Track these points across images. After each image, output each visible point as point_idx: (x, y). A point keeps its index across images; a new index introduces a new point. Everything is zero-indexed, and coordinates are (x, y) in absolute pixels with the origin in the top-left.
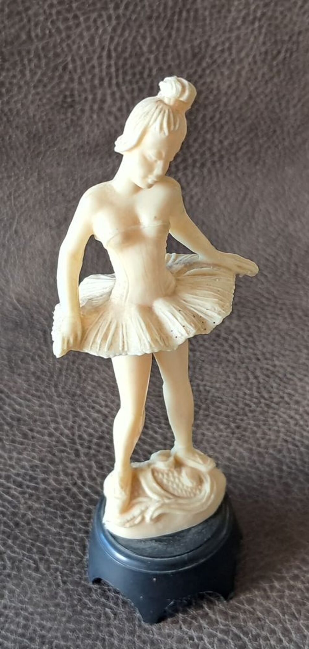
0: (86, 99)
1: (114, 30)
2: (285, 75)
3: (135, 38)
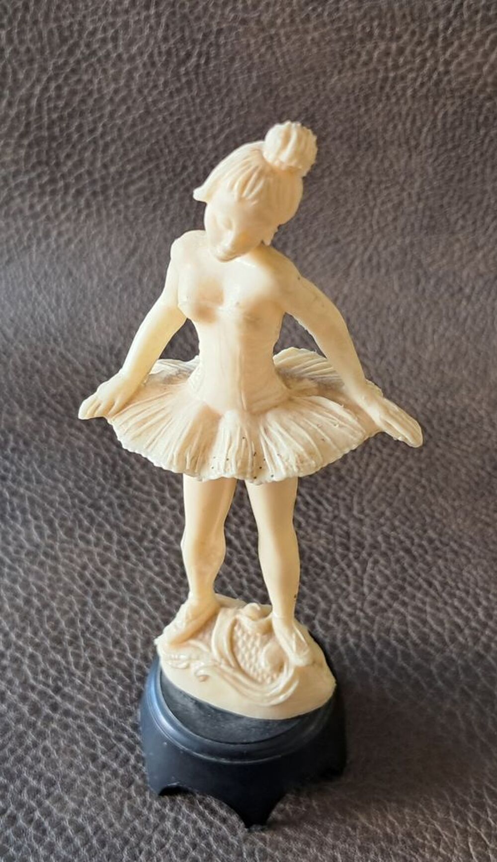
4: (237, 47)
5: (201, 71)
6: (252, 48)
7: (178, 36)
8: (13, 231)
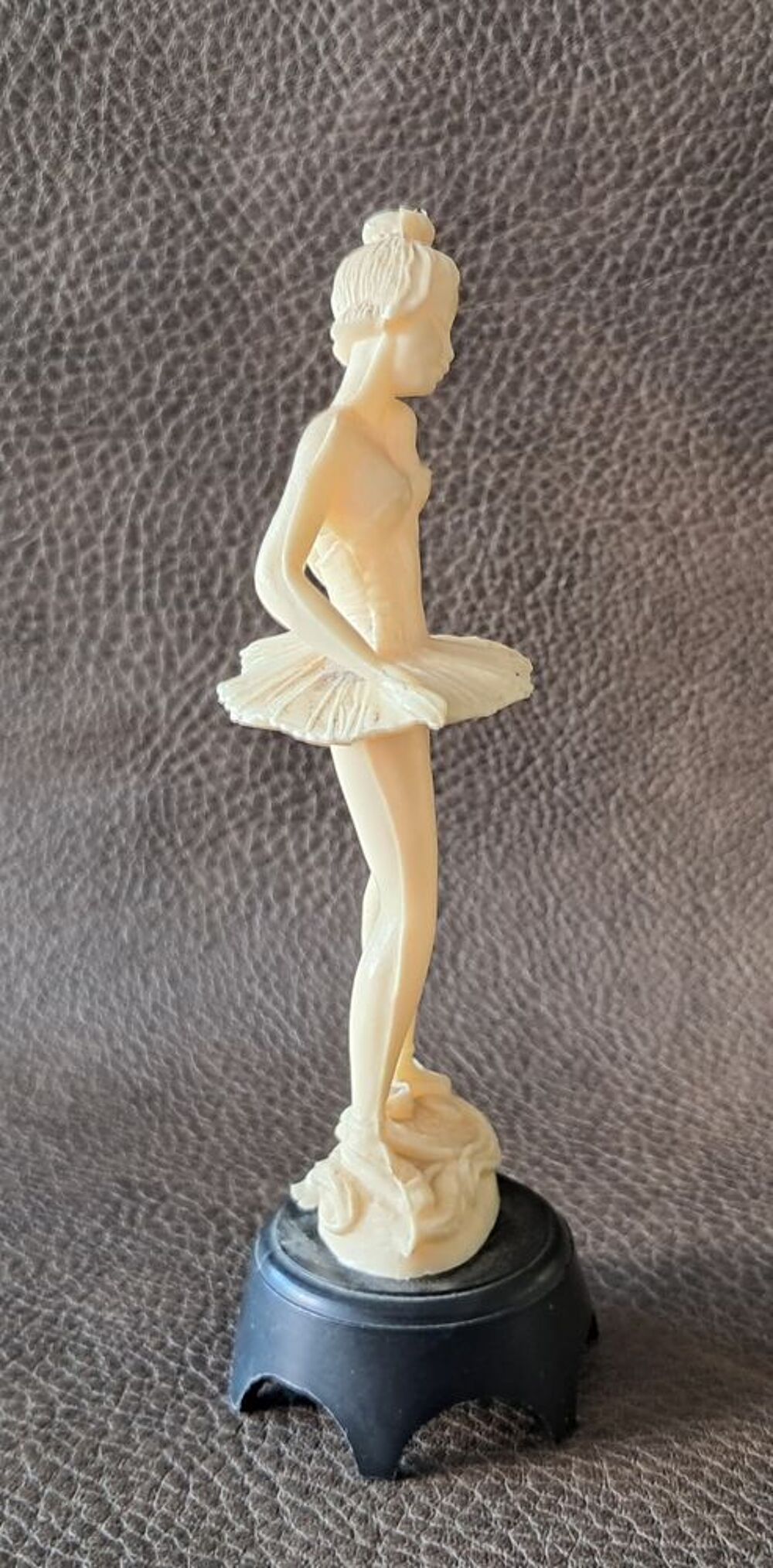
0: (72, 628)
1: (147, 483)
2: (557, 630)
3: (194, 506)
4: (620, 559)
5: (558, 599)
6: (643, 560)
7: (524, 546)
8: (220, 891)
